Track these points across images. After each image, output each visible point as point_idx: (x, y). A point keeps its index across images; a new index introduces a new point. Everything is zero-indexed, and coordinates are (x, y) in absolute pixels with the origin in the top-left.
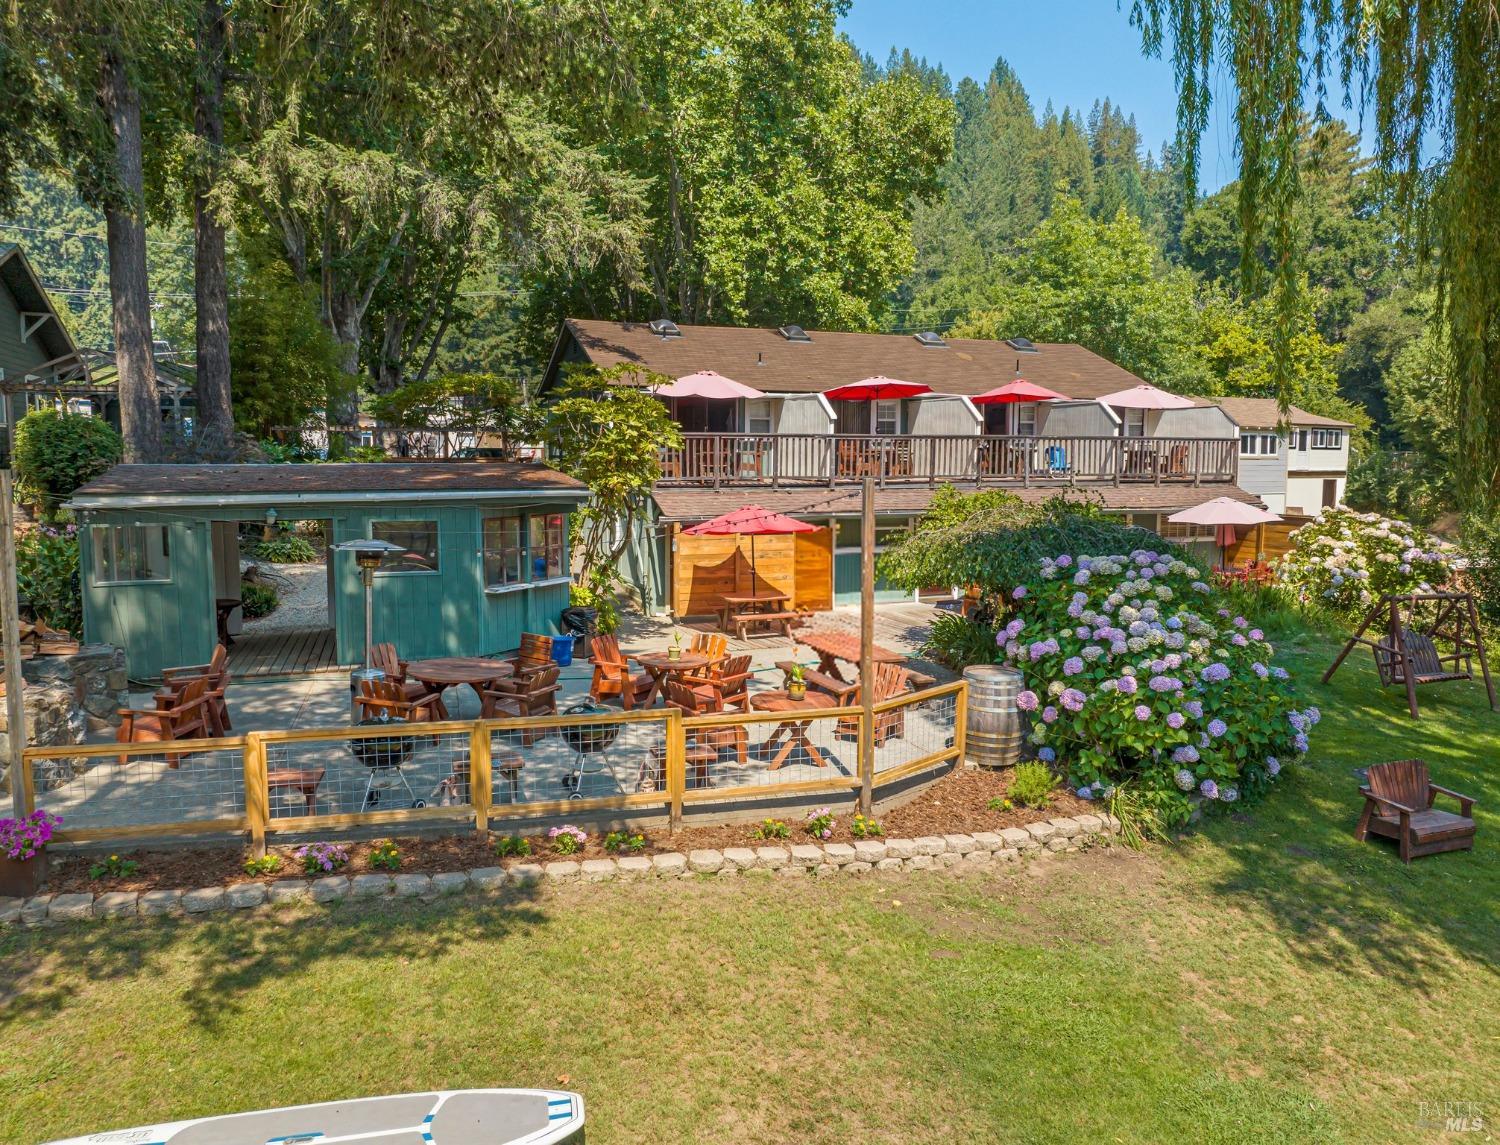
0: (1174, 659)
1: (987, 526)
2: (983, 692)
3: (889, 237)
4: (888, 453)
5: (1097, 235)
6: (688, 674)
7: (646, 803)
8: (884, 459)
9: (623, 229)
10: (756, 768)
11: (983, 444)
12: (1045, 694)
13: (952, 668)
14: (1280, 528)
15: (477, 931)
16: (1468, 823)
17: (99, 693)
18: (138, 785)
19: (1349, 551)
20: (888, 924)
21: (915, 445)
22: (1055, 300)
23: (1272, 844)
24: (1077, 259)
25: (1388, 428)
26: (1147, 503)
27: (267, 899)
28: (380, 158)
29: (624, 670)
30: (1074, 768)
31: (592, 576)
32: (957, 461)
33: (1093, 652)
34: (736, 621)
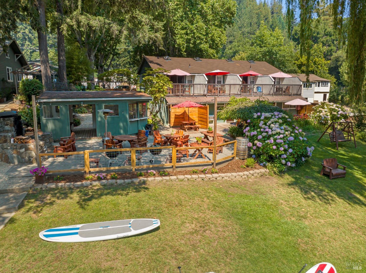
0: (282, 136)
1: (242, 106)
2: (240, 143)
3: (220, 35)
4: (220, 88)
5: (270, 34)
6: (175, 139)
7: (168, 166)
8: (219, 89)
9: (158, 34)
10: (191, 159)
11: (242, 86)
12: (253, 144)
13: (234, 138)
14: (311, 106)
15: (135, 191)
16: (345, 171)
17: (48, 143)
18: (59, 162)
19: (326, 112)
20: (219, 190)
21: (226, 86)
22: (260, 50)
23: (302, 176)
24: (266, 40)
25: (340, 81)
26: (280, 100)
27: (91, 184)
28: (101, 18)
29: (161, 138)
30: (259, 159)
31: (152, 117)
32: (236, 90)
33: (264, 134)
34: (185, 127)
